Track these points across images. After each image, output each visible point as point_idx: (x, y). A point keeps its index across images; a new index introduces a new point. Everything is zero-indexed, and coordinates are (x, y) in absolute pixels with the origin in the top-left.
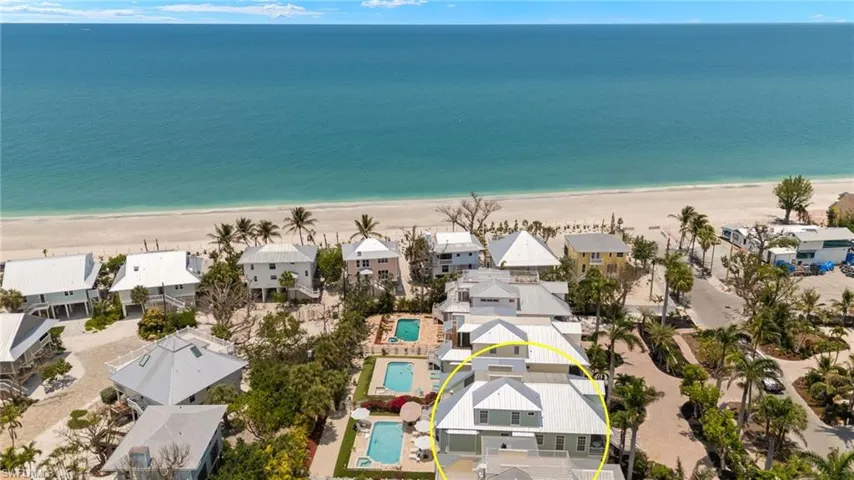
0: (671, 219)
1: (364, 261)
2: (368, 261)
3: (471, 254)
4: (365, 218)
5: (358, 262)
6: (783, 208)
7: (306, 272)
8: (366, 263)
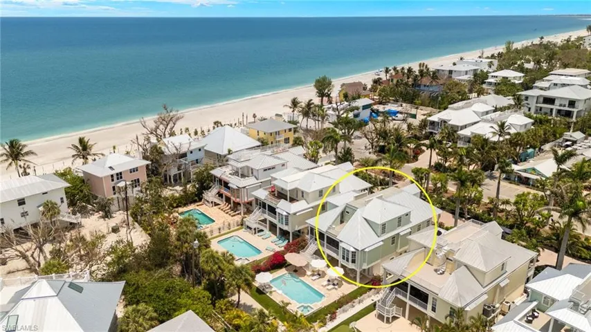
0: (285, 107)
1: (117, 174)
2: (121, 173)
3: (200, 150)
4: (81, 141)
5: (112, 176)
6: (319, 97)
7: (62, 199)
8: (119, 176)
